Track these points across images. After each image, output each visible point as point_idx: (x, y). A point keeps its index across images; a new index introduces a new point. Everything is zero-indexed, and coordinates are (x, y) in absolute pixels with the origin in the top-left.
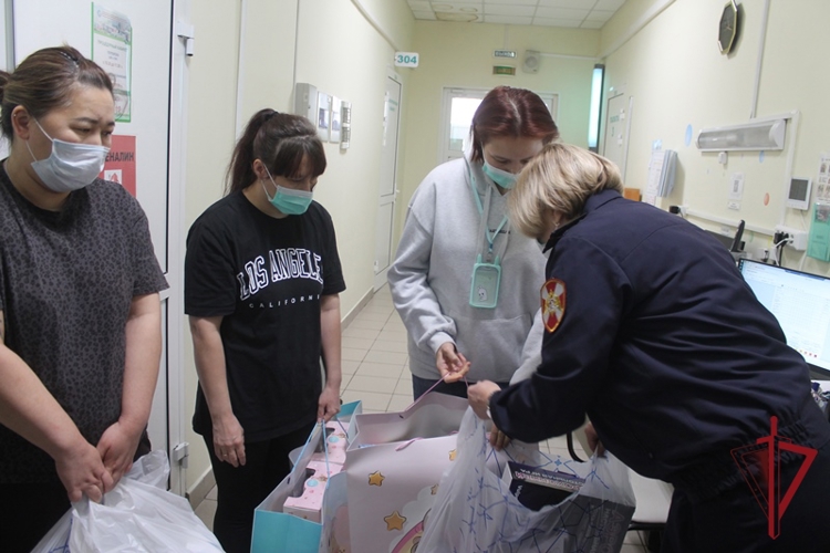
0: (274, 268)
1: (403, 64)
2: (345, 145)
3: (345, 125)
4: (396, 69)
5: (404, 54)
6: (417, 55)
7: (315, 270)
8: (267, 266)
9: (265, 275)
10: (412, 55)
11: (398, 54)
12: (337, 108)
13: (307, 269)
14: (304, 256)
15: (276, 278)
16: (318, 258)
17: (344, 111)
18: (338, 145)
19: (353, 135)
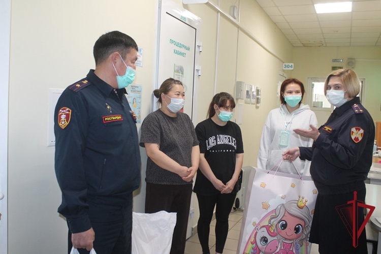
0: (218, 140)
1: (287, 69)
2: (258, 105)
3: (258, 97)
4: (284, 71)
5: (287, 64)
6: (293, 64)
7: (232, 142)
8: (216, 139)
9: (215, 142)
10: (290, 64)
11: (284, 64)
12: (254, 90)
13: (229, 141)
14: (229, 138)
15: (219, 143)
16: (234, 139)
17: (258, 91)
18: (255, 105)
19: (262, 101)
